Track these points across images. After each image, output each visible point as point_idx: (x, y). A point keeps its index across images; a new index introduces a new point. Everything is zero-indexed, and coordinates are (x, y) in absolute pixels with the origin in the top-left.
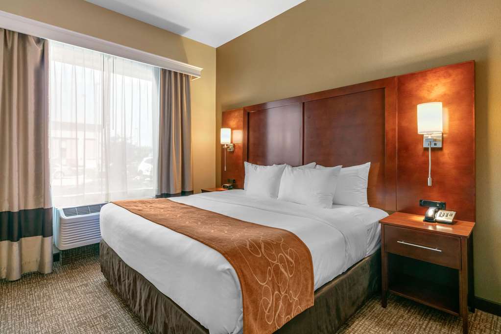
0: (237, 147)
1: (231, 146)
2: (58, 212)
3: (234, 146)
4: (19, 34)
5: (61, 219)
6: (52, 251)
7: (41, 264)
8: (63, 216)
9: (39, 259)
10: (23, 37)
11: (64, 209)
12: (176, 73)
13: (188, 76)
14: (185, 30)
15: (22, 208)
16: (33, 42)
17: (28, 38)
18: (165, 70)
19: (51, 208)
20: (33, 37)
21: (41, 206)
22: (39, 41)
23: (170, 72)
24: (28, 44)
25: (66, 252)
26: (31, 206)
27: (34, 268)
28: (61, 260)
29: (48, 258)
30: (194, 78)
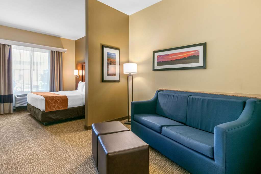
0: (80, 76)
1: (78, 76)
2: (15, 96)
3: (79, 76)
4: (3, 44)
5: (16, 98)
6: (13, 108)
7: (10, 110)
8: (17, 97)
9: (9, 109)
10: (4, 45)
11: (17, 95)
12: (57, 52)
13: (62, 52)
14: (61, 36)
15: (4, 94)
16: (7, 46)
17: (5, 46)
18: (53, 51)
19: (13, 95)
20: (7, 45)
21: (10, 94)
22: (8, 45)
23: (54, 51)
24: (5, 47)
25: (17, 108)
26: (7, 94)
27: (8, 112)
28: (16, 111)
29: (12, 109)
30: (64, 52)
